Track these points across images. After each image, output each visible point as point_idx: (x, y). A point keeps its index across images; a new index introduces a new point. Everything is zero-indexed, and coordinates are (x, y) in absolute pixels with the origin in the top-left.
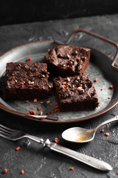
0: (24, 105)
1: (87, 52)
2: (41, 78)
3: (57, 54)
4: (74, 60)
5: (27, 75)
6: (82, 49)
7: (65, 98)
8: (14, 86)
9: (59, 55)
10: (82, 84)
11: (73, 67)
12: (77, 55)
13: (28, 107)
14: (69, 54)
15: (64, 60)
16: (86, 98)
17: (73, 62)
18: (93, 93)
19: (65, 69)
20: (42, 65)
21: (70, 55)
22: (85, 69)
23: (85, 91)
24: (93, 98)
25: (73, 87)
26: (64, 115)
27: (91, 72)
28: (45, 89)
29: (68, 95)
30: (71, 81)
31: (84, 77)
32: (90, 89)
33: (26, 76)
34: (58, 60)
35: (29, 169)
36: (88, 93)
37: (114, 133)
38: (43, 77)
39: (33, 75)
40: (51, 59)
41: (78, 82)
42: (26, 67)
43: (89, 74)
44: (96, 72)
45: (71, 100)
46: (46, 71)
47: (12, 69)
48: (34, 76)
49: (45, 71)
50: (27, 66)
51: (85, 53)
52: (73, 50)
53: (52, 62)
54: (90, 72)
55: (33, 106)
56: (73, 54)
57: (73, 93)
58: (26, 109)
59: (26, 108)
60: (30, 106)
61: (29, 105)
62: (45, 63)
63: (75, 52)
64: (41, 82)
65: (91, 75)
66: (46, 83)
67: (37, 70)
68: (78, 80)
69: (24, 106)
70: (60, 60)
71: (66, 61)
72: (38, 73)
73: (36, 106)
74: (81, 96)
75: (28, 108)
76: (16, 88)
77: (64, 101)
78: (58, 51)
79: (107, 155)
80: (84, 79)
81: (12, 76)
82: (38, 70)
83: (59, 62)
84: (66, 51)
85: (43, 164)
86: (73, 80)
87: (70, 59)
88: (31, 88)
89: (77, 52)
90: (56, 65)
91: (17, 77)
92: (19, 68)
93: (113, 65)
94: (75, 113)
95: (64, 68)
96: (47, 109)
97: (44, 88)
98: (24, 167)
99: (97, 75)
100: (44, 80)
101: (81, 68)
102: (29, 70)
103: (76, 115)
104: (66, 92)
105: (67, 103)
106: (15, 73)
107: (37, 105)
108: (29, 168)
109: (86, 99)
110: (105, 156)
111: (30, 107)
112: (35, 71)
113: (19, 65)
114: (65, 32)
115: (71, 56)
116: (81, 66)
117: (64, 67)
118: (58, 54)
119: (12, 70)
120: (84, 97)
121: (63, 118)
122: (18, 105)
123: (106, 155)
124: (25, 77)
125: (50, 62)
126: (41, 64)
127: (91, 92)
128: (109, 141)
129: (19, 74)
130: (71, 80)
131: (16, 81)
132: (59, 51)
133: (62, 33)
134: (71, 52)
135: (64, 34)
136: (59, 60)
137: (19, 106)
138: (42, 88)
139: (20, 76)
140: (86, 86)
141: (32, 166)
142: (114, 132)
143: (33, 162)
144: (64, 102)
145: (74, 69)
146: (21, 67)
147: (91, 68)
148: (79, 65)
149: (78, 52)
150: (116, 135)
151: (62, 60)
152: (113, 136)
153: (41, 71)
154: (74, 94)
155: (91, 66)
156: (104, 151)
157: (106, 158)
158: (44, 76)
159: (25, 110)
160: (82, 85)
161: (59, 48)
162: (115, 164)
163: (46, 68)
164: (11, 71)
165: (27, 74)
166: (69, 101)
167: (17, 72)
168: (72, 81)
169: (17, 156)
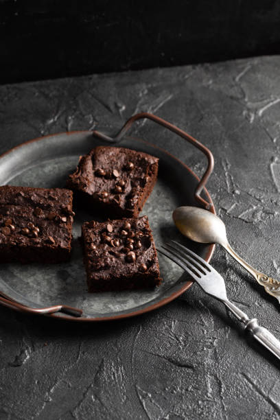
0: (25, 273)
1: (151, 166)
2: (59, 223)
3: (94, 167)
4: (126, 182)
5: (35, 214)
6: (143, 159)
7: (98, 271)
8: (8, 240)
9: (98, 170)
10: (134, 238)
11: (122, 198)
12: (133, 172)
13: (32, 278)
14: (117, 168)
15: (106, 181)
16: (136, 271)
17: (123, 187)
18: (150, 259)
19: (106, 203)
20: (63, 195)
21: (119, 171)
22: (146, 198)
23: (137, 256)
24: (150, 271)
25: (116, 245)
26: (97, 298)
27: (157, 202)
28: (64, 247)
29: (103, 264)
30: (113, 231)
31: (139, 222)
32: (146, 252)
33: (32, 218)
34: (94, 183)
35: (22, 412)
36: (142, 261)
37: (182, 343)
38: (63, 222)
39: (44, 216)
40: (81, 183)
41: (126, 233)
42: (32, 198)
43: (153, 207)
44: (167, 204)
45: (110, 274)
46: (69, 207)
47: (8, 201)
48: (47, 219)
49: (67, 208)
50: (35, 195)
51: (148, 168)
52: (126, 160)
53: (83, 187)
54: (155, 204)
55: (40, 276)
56: (125, 169)
57: (114, 259)
58: (28, 283)
59: (29, 281)
60: (35, 277)
61: (34, 275)
62: (70, 189)
63: (128, 165)
64: (59, 231)
65: (155, 211)
66: (66, 235)
67: (53, 205)
68: (127, 230)
69: (26, 276)
70: (100, 181)
71: (110, 183)
72: (54, 212)
73: (46, 277)
74: (129, 266)
75: (32, 282)
76: (12, 245)
77: (96, 275)
78: (97, 162)
79: (163, 388)
80: (139, 227)
81: (6, 215)
82: (55, 206)
83: (96, 186)
84: (113, 160)
85: (48, 402)
86: (118, 229)
87: (118, 179)
88: (39, 246)
89: (132, 165)
90: (91, 194)
91: (16, 219)
92: (20, 200)
93: (198, 194)
94: (117, 296)
95: (105, 200)
96: (67, 284)
97: (62, 245)
98: (13, 407)
99: (168, 210)
100: (64, 227)
101: (136, 201)
102: (38, 204)
103: (118, 300)
104: (101, 257)
105: (101, 279)
106: (11, 209)
107: (48, 275)
108: (21, 409)
109: (137, 273)
110: (159, 391)
111: (35, 280)
112: (49, 206)
113: (21, 195)
114: (119, 105)
115: (121, 171)
116: (136, 196)
117: (105, 197)
118: (96, 169)
119: (8, 204)
120: (134, 268)
121: (93, 306)
122: (15, 273)
123: (161, 389)
124: (29, 220)
125: (80, 188)
126: (62, 193)
127: (149, 259)
128: (169, 360)
129: (18, 212)
130: (114, 228)
131: (13, 227)
132: (99, 161)
133: (112, 107)
134: (121, 163)
135: (118, 108)
136: (96, 182)
137: (16, 276)
138: (59, 246)
139: (22, 217)
140: (140, 244)
141: (27, 405)
142: (183, 340)
143: (30, 398)
144: (96, 278)
145: (122, 204)
146: (23, 197)
147: (158, 193)
148: (134, 196)
149: (134, 165)
150: (185, 346)
151: (104, 181)
152: (179, 348)
153: (61, 206)
154: (116, 262)
155: (159, 188)
156: (159, 380)
157: (161, 394)
158: (64, 219)
159: (25, 286)
160: (133, 241)
161: (99, 155)
162: (174, 407)
163: (71, 200)
164: (5, 205)
165: (33, 213)
166: (104, 275)
167: (16, 207)
168: (115, 231)
169: (4, 383)
